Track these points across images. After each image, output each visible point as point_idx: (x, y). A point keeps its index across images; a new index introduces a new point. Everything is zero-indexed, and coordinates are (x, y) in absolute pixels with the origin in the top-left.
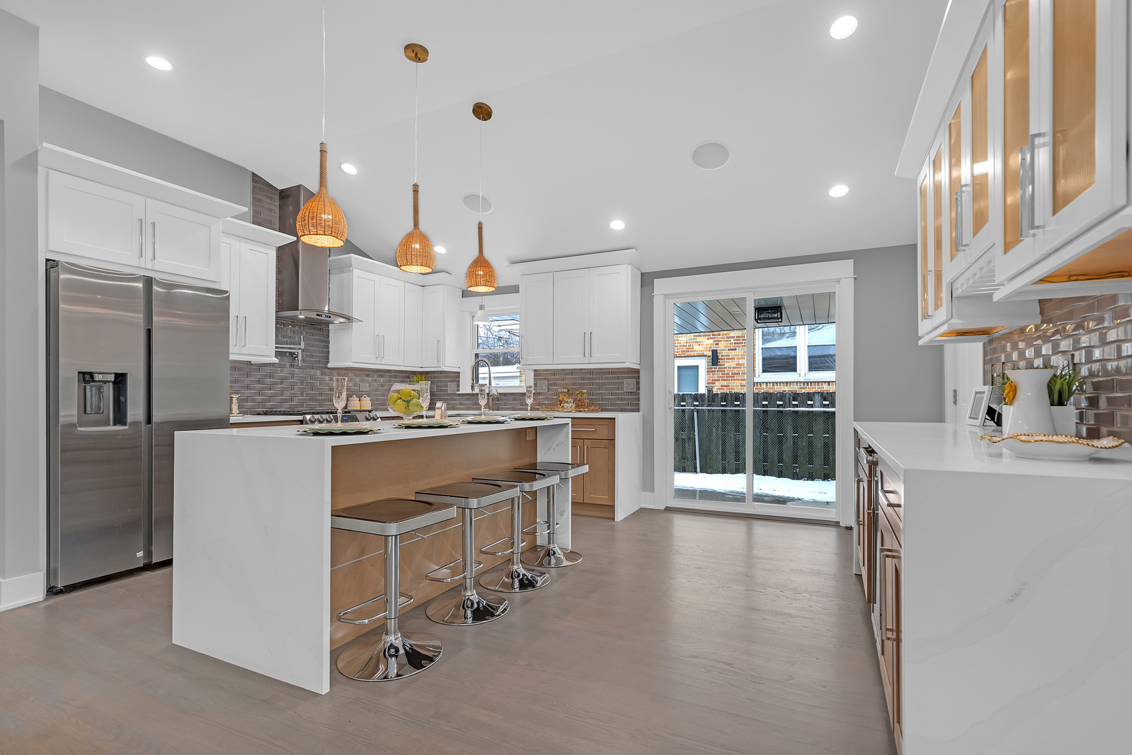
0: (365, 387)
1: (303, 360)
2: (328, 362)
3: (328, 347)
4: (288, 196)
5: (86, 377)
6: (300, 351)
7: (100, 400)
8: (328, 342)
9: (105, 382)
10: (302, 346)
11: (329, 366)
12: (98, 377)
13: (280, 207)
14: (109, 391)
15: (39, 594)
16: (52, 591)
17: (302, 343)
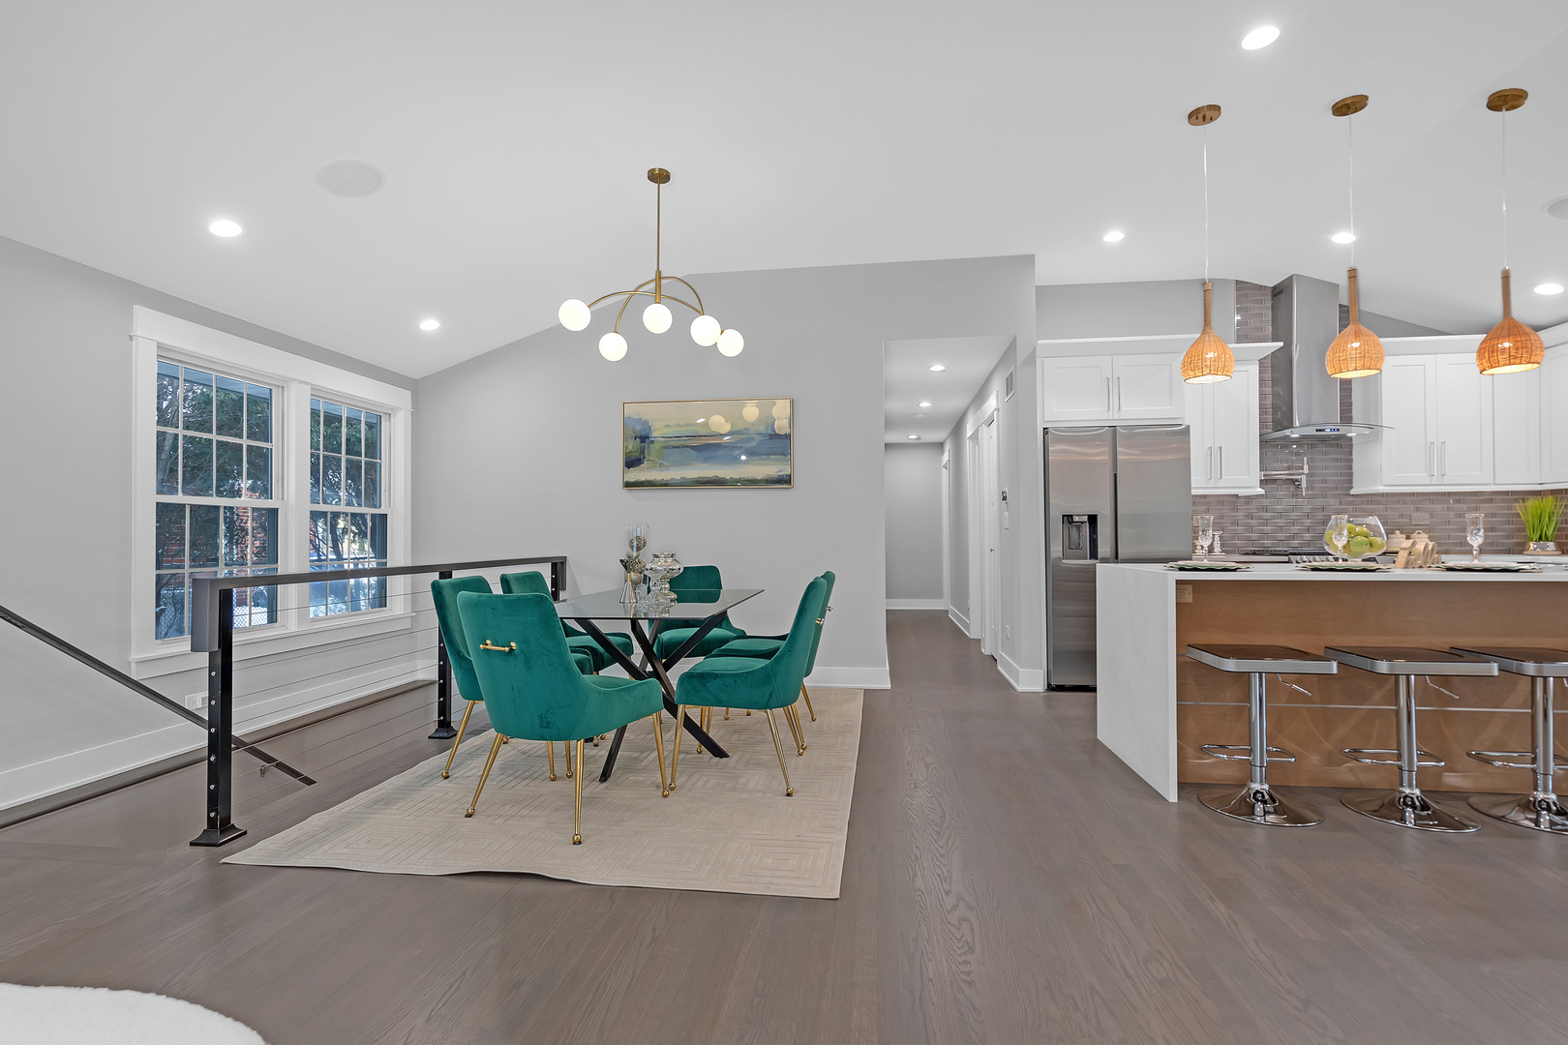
0: (1422, 518)
1: (1307, 489)
2: (1351, 488)
3: (1351, 468)
4: (1281, 292)
5: (1068, 519)
6: (1304, 477)
7: (1079, 538)
8: (1351, 461)
9: (1083, 523)
10: (1306, 471)
11: (1352, 492)
12: (1076, 519)
13: (1273, 308)
14: (1086, 528)
15: (1040, 687)
16: (1051, 688)
17: (1306, 467)
